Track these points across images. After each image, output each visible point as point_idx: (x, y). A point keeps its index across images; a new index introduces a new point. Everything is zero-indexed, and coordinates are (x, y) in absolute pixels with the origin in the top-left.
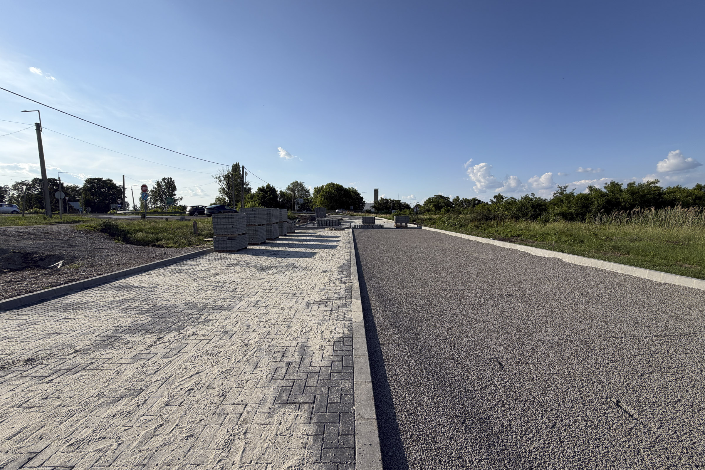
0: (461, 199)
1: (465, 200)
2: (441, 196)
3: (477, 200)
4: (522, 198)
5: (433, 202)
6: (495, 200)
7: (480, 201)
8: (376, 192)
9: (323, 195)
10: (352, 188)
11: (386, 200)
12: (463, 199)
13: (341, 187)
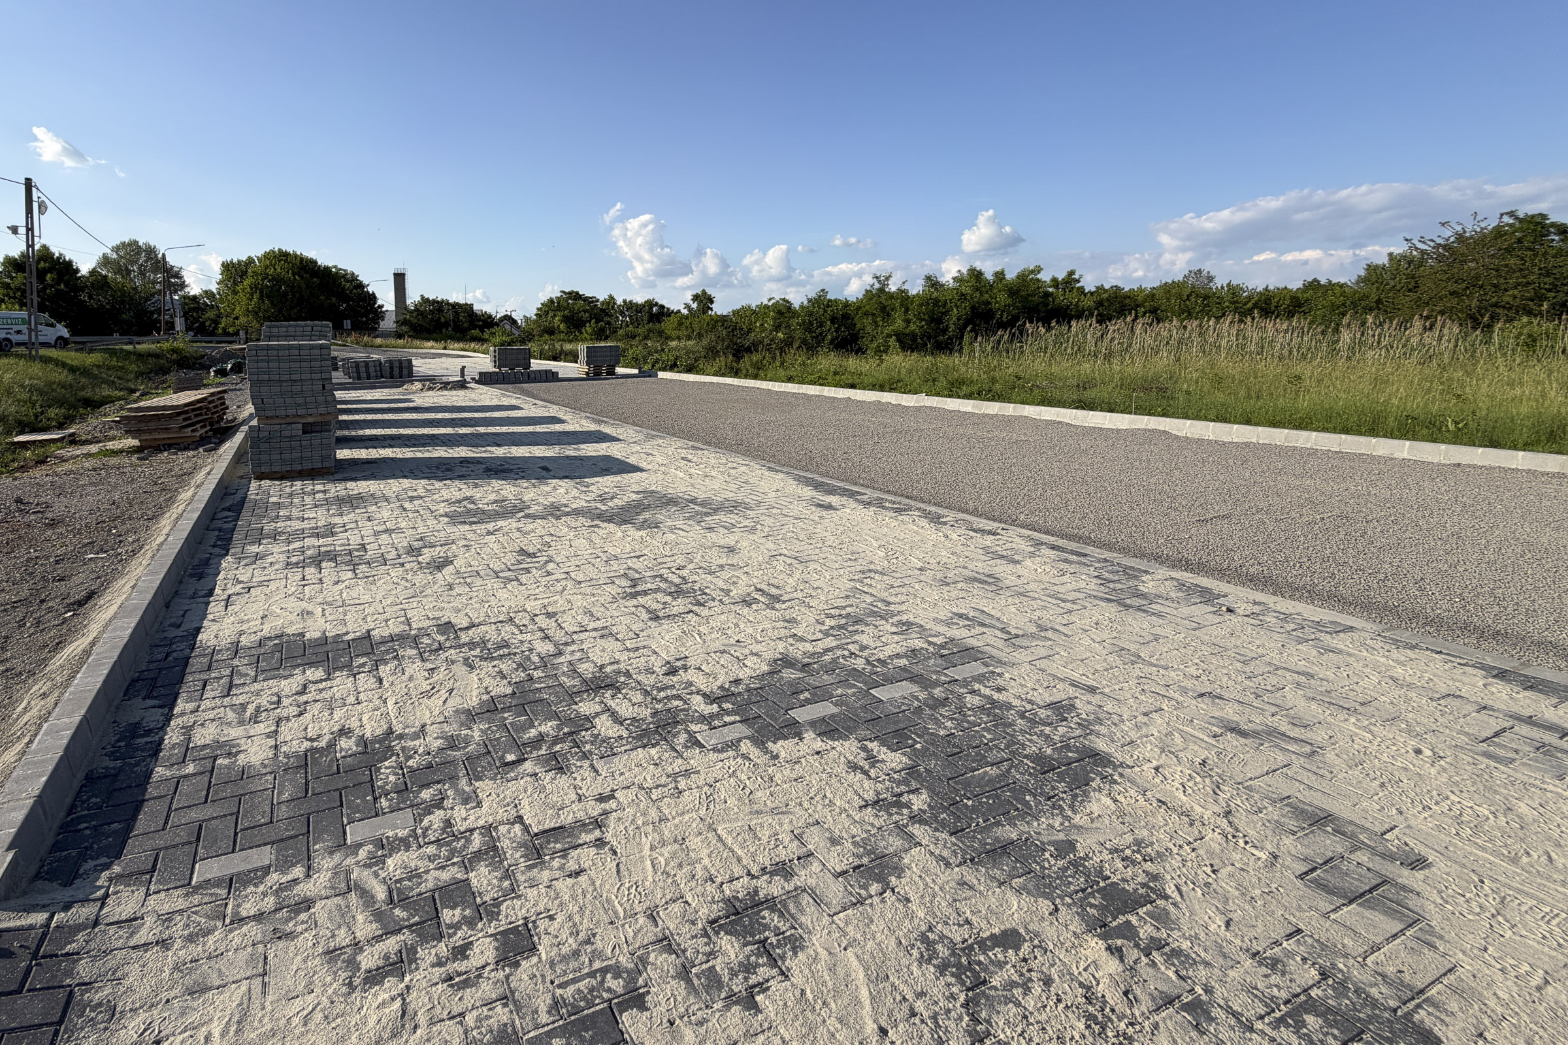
0: (619, 301)
1: (629, 305)
2: (577, 293)
3: (656, 304)
4: (810, 300)
5: (559, 308)
6: (694, 306)
7: (662, 307)
8: (400, 280)
9: (254, 288)
10: (335, 267)
11: (434, 302)
12: (625, 301)
13: (314, 262)
